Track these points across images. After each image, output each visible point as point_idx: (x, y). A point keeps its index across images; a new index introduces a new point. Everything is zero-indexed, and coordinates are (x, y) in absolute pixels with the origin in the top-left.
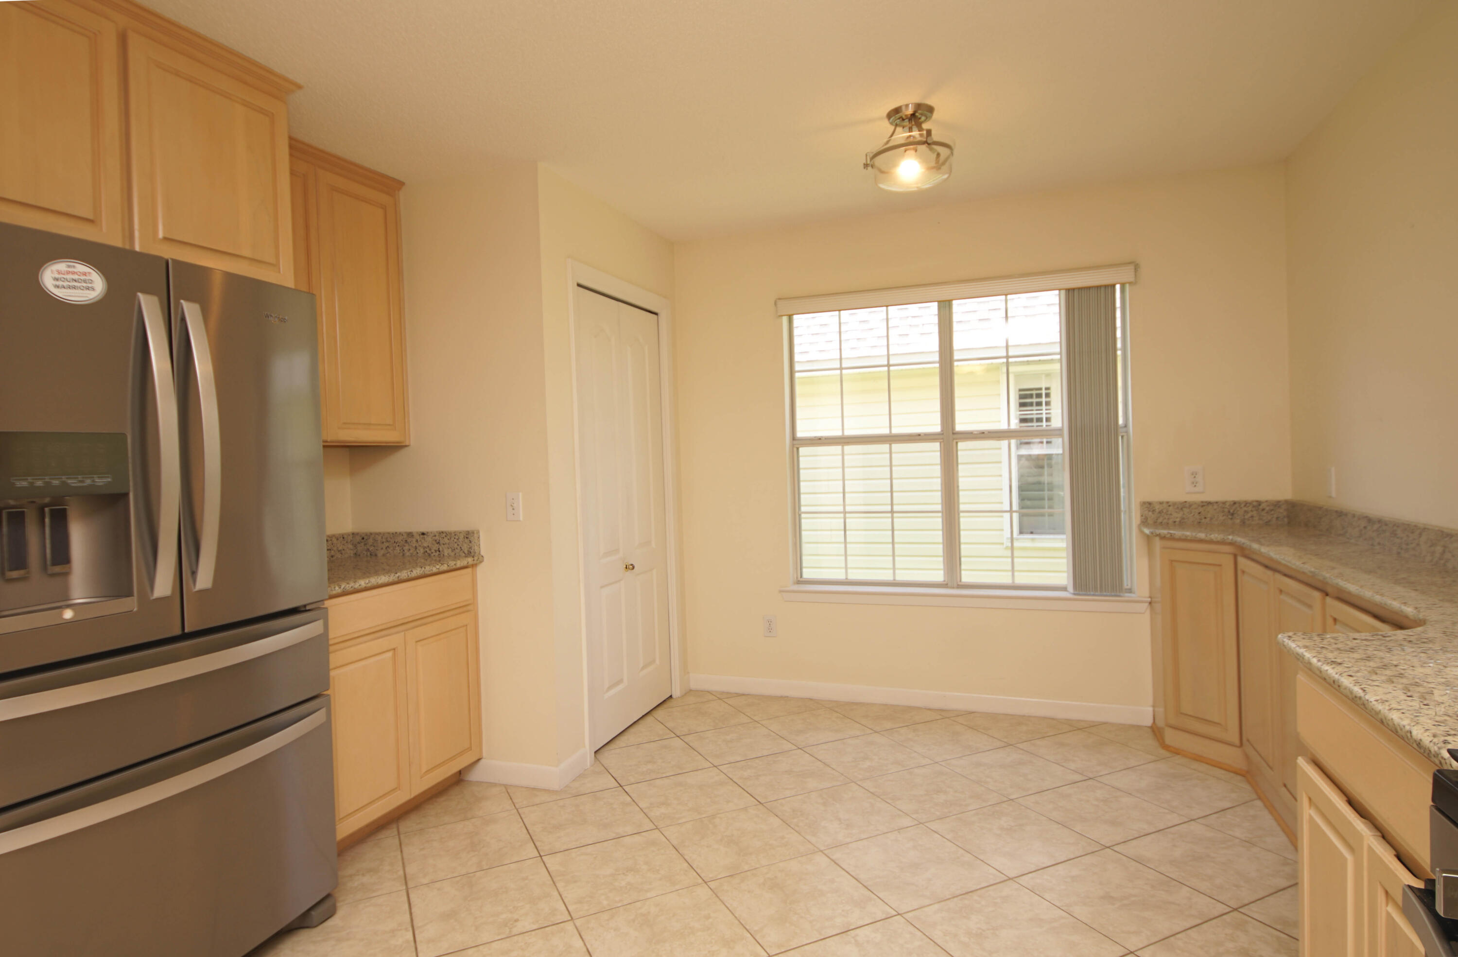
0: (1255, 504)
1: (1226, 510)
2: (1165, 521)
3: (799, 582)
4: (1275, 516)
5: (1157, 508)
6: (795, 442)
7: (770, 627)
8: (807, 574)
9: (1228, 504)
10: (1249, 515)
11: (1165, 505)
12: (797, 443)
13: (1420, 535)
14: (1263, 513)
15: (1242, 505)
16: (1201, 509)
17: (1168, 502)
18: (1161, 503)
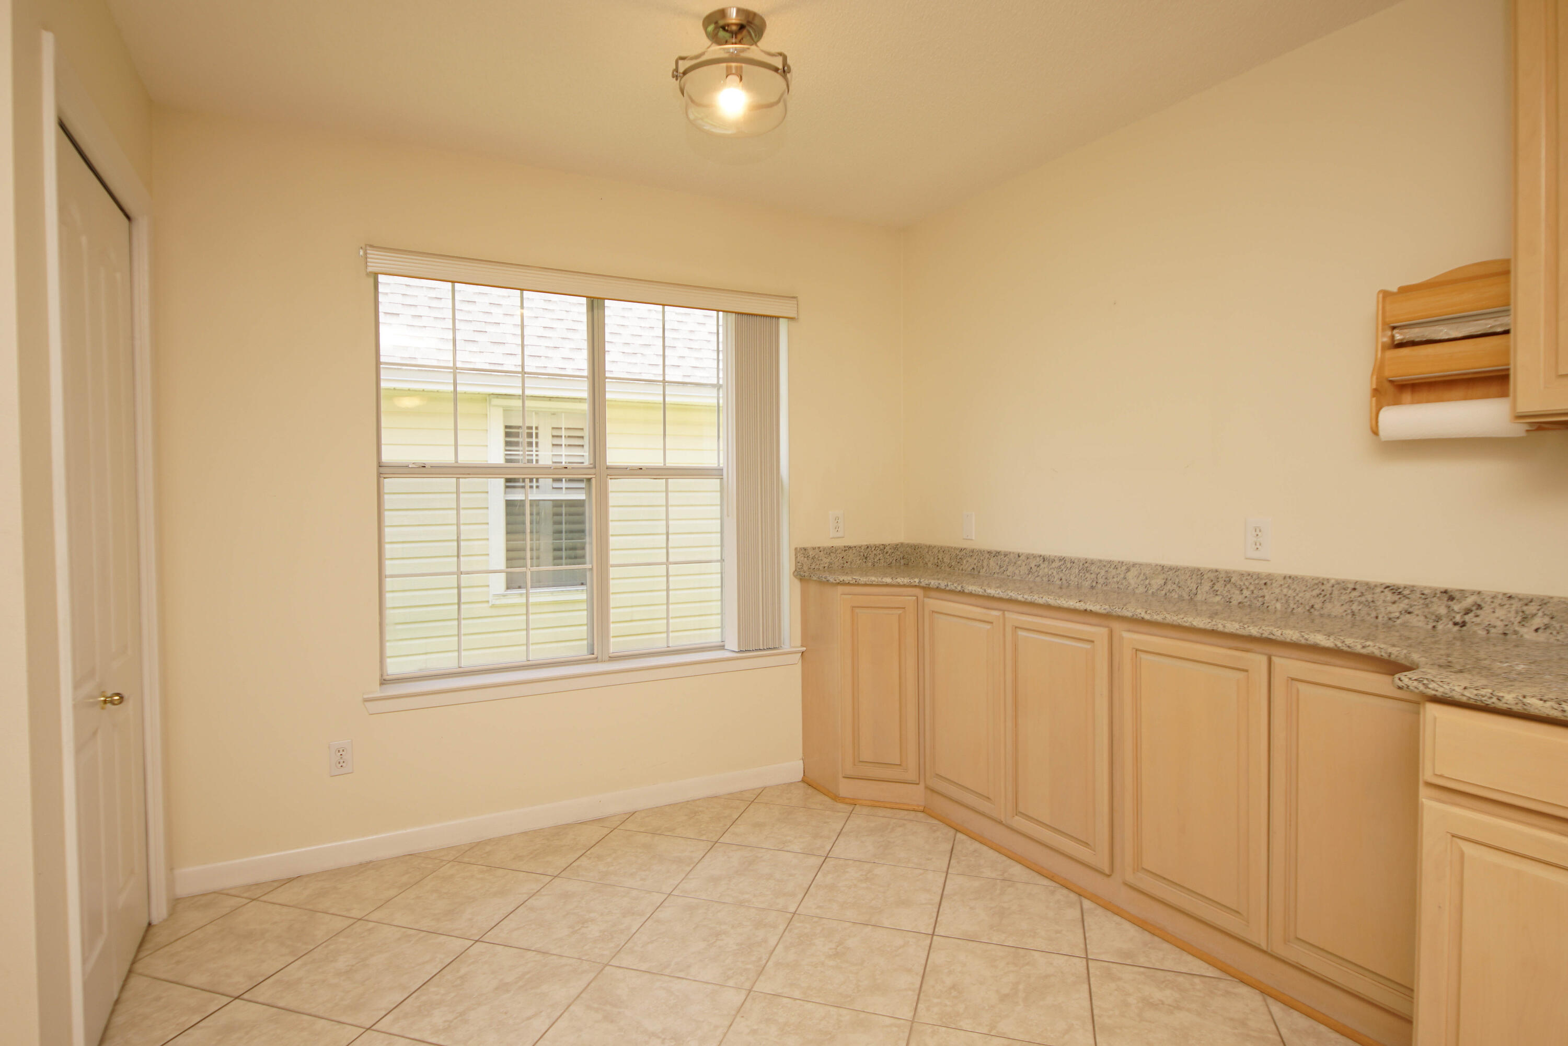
0: (881, 547)
1: (862, 554)
2: (817, 567)
3: (384, 682)
4: (895, 558)
5: (811, 553)
6: (382, 470)
7: (341, 758)
8: (394, 667)
9: (863, 548)
10: (878, 558)
11: (817, 550)
12: (383, 470)
13: (1128, 570)
14: (887, 556)
15: (873, 549)
16: (844, 554)
17: (819, 548)
18: (814, 549)
